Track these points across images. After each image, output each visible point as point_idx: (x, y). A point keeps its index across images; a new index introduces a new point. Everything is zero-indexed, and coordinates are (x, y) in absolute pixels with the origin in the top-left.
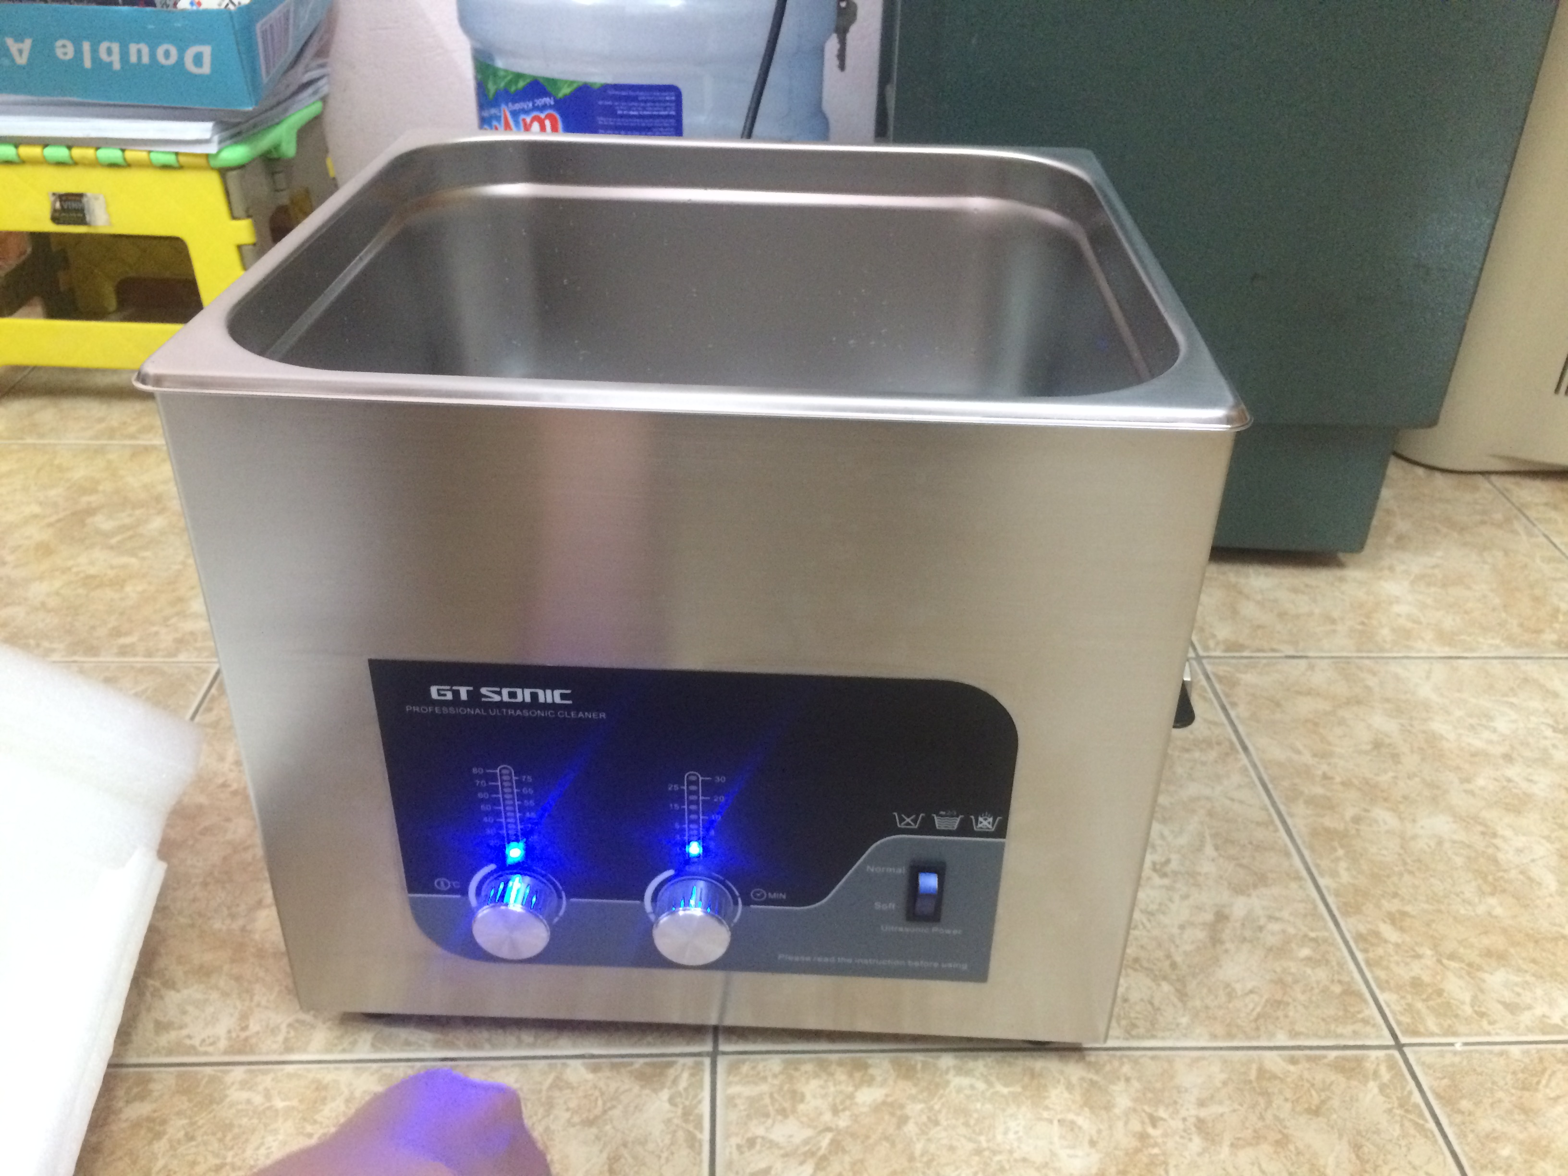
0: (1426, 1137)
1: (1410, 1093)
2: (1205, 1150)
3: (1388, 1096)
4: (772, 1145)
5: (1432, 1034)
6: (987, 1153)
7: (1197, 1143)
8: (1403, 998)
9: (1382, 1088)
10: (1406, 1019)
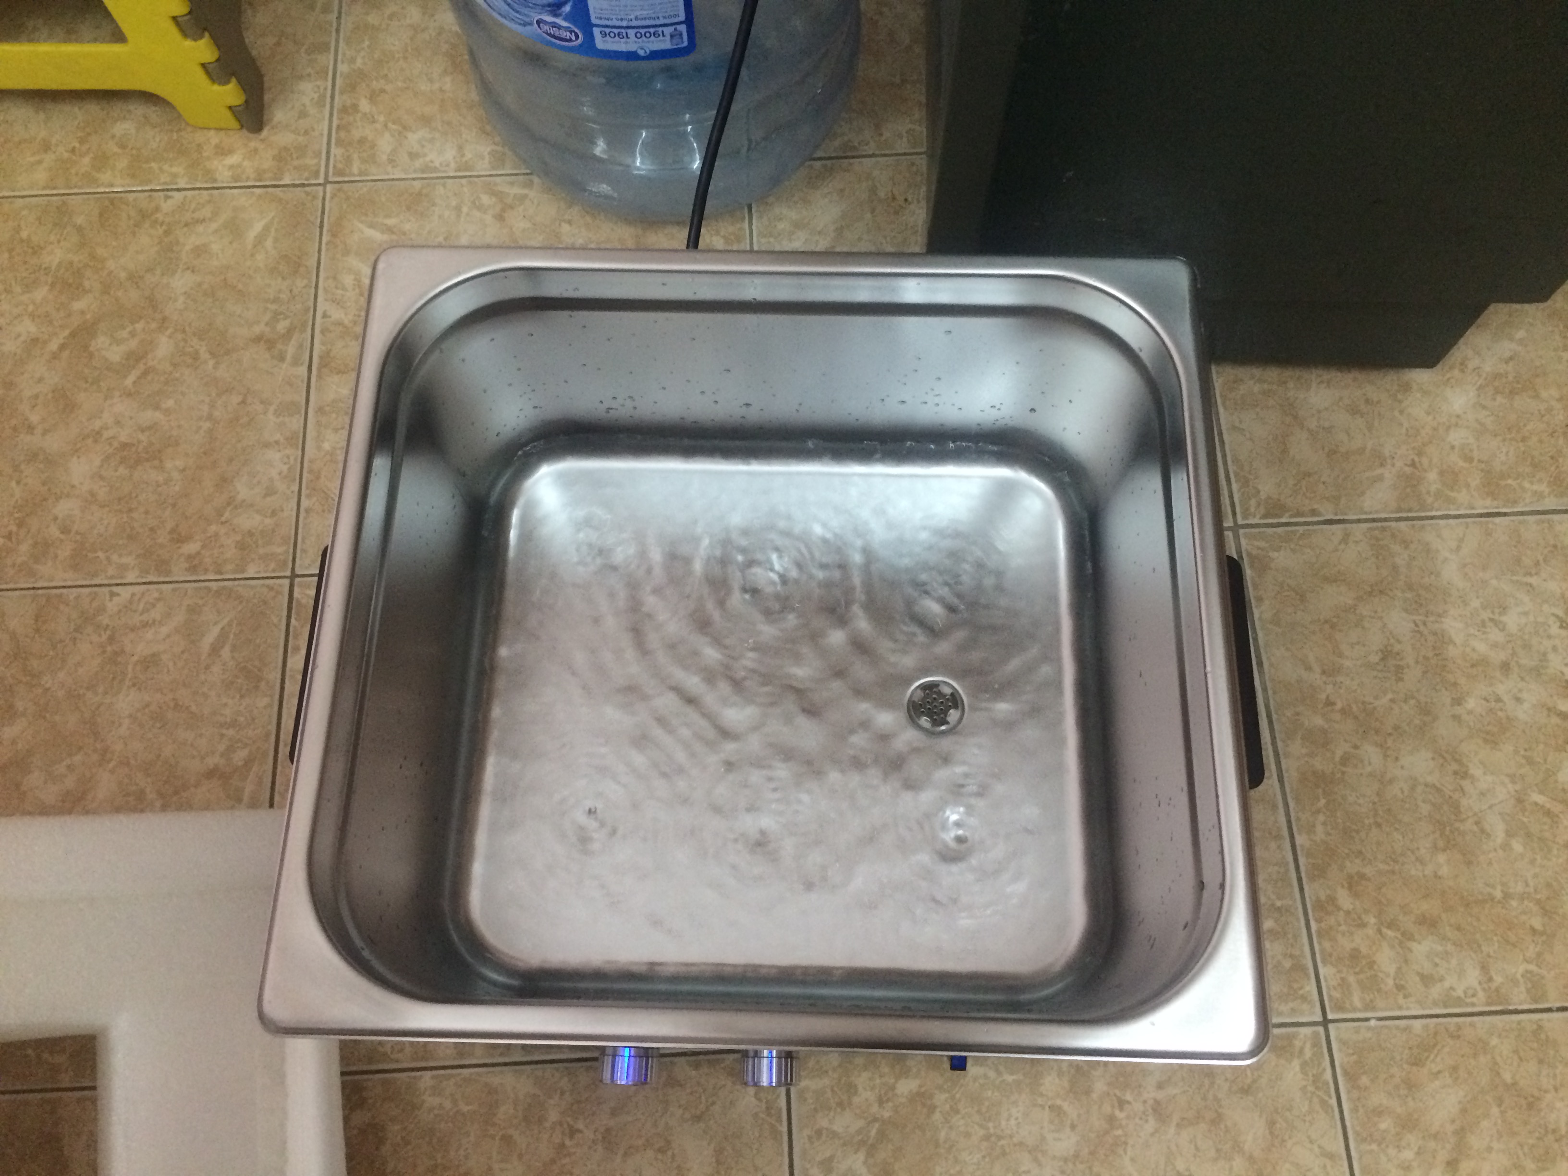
0: (1326, 1112)
1: (1324, 1070)
2: (1156, 1131)
3: (1306, 1074)
4: (834, 1135)
5: (1355, 1010)
6: (993, 1139)
7: (1151, 1124)
8: (1339, 972)
9: (1304, 1065)
10: (1337, 994)
